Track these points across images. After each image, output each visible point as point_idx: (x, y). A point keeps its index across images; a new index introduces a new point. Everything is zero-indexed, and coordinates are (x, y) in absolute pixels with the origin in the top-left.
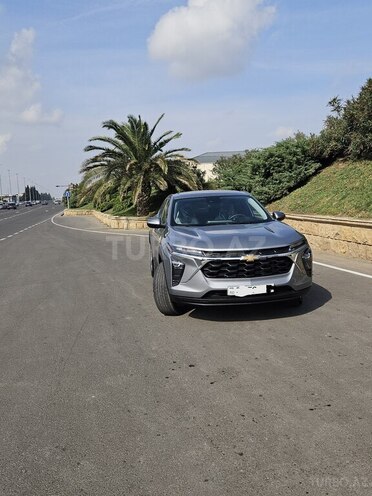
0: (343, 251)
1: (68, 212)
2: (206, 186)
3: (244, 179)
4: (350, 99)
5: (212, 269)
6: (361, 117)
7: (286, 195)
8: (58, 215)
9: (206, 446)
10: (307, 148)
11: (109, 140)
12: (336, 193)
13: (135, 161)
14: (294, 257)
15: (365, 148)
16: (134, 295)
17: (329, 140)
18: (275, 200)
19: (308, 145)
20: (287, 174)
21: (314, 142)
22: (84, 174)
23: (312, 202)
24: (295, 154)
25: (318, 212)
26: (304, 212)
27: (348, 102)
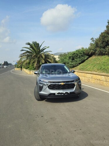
0: (94, 82)
1: (16, 69)
2: (56, 62)
3: (66, 60)
4: (97, 38)
5: (51, 87)
6: (99, 43)
7: (78, 65)
8: (13, 70)
9: (41, 142)
10: (84, 52)
11: (28, 48)
12: (92, 65)
13: (35, 54)
14: (76, 84)
15: (101, 52)
16: (30, 94)
17: (91, 50)
18: (75, 67)
19: (85, 51)
20: (79, 59)
21: (86, 50)
22: (20, 58)
23: (85, 67)
24: (81, 53)
25: (87, 70)
26: (83, 70)
27: (96, 39)
